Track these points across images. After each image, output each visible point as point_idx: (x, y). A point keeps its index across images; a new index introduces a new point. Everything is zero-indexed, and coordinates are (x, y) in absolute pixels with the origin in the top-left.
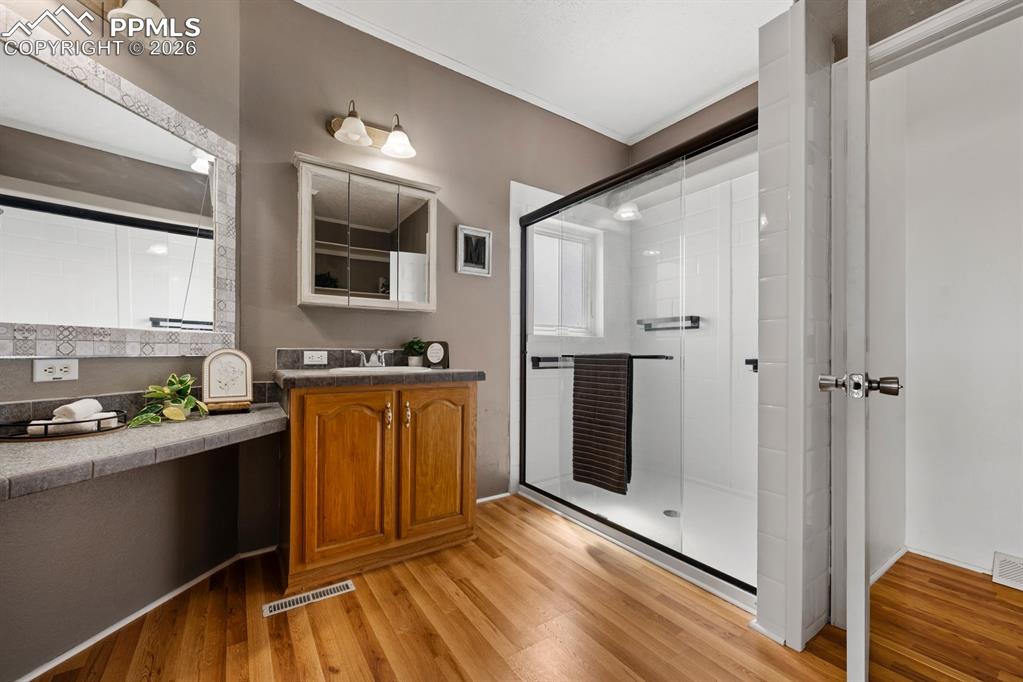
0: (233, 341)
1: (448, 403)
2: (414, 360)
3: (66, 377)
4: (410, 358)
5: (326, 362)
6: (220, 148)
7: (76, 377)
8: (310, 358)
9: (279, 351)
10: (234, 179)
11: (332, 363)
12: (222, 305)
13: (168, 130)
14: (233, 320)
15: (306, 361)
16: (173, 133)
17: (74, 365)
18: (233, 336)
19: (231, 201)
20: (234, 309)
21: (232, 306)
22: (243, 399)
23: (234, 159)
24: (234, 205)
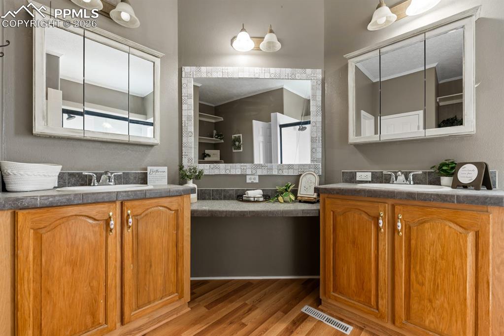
0: (321, 167)
1: (452, 225)
2: (445, 180)
3: (255, 182)
4: (442, 178)
5: (371, 180)
6: (312, 75)
7: (258, 182)
8: (360, 176)
9: (343, 172)
10: (320, 87)
11: (374, 180)
12: (314, 150)
13: (288, 79)
14: (321, 157)
15: (358, 179)
16: (291, 79)
17: (257, 178)
18: (320, 164)
19: (319, 98)
20: (321, 151)
21: (320, 150)
22: (312, 196)
23: (320, 76)
24: (320, 99)
